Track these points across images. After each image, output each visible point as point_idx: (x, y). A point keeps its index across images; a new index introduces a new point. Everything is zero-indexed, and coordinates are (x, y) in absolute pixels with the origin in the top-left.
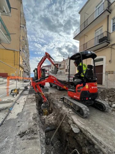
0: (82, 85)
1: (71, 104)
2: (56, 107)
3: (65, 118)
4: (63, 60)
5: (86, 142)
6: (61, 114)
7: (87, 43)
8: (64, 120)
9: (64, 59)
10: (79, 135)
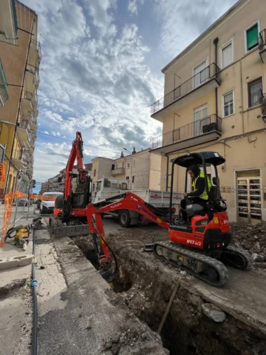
0: (206, 217)
1: (181, 259)
2: (143, 269)
3: (177, 293)
4: (120, 155)
5: (248, 337)
6: (163, 284)
7: (179, 129)
8: (175, 298)
9: (122, 154)
10: (226, 325)
